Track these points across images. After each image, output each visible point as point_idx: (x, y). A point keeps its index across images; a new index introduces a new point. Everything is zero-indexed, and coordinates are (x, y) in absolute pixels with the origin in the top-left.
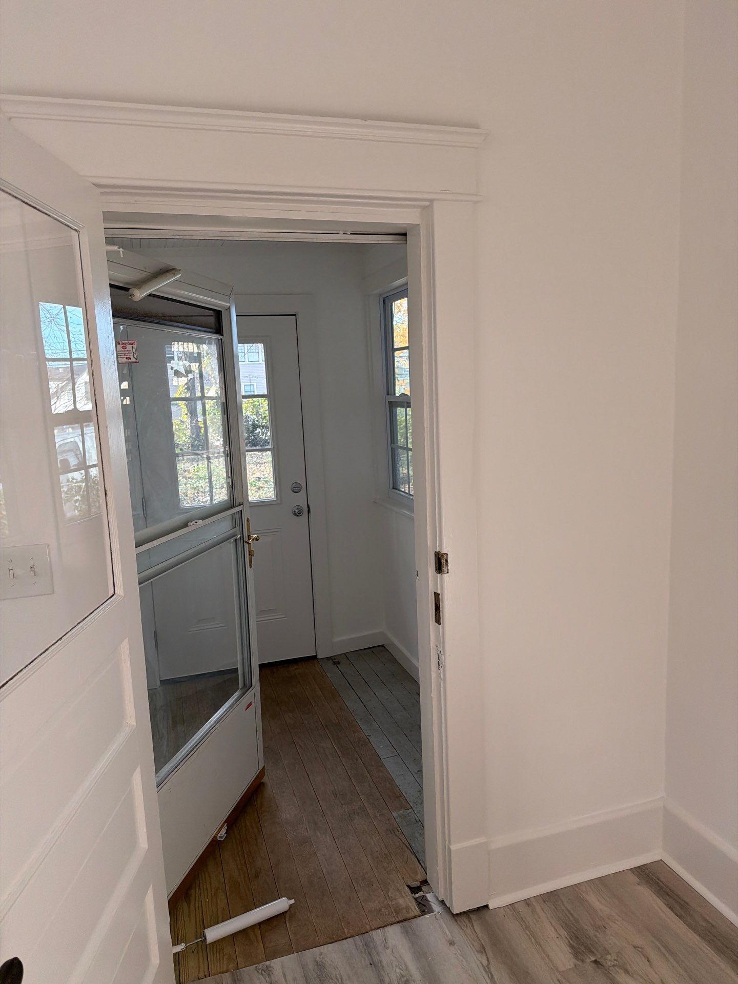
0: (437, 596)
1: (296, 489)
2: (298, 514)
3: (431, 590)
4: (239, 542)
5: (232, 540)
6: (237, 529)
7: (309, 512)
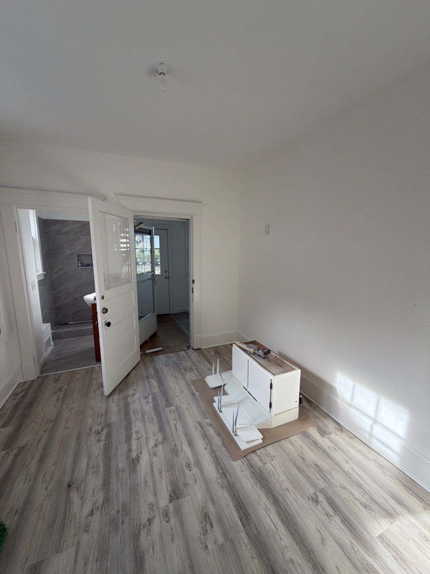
0: (193, 288)
1: (166, 272)
2: (166, 278)
3: (192, 287)
4: (153, 280)
5: (151, 279)
6: (153, 277)
7: (169, 278)
